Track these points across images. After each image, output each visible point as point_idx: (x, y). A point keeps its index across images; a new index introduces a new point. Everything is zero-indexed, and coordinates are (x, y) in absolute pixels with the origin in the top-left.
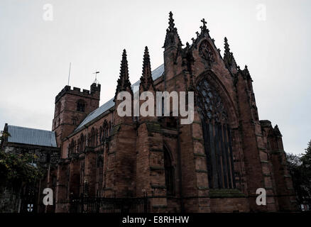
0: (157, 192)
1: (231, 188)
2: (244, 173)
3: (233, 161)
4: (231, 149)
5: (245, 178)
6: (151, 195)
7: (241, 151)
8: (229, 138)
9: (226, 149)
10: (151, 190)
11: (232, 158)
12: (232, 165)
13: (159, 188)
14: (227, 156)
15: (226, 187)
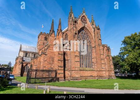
0: (60, 68)
1: (90, 67)
2: (95, 62)
3: (92, 58)
4: (91, 54)
5: (96, 64)
6: (58, 69)
7: (95, 55)
8: (91, 50)
9: (90, 54)
10: (58, 67)
11: (91, 57)
12: (92, 60)
13: (61, 67)
14: (90, 57)
15: (88, 67)
